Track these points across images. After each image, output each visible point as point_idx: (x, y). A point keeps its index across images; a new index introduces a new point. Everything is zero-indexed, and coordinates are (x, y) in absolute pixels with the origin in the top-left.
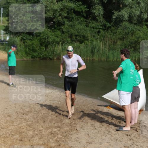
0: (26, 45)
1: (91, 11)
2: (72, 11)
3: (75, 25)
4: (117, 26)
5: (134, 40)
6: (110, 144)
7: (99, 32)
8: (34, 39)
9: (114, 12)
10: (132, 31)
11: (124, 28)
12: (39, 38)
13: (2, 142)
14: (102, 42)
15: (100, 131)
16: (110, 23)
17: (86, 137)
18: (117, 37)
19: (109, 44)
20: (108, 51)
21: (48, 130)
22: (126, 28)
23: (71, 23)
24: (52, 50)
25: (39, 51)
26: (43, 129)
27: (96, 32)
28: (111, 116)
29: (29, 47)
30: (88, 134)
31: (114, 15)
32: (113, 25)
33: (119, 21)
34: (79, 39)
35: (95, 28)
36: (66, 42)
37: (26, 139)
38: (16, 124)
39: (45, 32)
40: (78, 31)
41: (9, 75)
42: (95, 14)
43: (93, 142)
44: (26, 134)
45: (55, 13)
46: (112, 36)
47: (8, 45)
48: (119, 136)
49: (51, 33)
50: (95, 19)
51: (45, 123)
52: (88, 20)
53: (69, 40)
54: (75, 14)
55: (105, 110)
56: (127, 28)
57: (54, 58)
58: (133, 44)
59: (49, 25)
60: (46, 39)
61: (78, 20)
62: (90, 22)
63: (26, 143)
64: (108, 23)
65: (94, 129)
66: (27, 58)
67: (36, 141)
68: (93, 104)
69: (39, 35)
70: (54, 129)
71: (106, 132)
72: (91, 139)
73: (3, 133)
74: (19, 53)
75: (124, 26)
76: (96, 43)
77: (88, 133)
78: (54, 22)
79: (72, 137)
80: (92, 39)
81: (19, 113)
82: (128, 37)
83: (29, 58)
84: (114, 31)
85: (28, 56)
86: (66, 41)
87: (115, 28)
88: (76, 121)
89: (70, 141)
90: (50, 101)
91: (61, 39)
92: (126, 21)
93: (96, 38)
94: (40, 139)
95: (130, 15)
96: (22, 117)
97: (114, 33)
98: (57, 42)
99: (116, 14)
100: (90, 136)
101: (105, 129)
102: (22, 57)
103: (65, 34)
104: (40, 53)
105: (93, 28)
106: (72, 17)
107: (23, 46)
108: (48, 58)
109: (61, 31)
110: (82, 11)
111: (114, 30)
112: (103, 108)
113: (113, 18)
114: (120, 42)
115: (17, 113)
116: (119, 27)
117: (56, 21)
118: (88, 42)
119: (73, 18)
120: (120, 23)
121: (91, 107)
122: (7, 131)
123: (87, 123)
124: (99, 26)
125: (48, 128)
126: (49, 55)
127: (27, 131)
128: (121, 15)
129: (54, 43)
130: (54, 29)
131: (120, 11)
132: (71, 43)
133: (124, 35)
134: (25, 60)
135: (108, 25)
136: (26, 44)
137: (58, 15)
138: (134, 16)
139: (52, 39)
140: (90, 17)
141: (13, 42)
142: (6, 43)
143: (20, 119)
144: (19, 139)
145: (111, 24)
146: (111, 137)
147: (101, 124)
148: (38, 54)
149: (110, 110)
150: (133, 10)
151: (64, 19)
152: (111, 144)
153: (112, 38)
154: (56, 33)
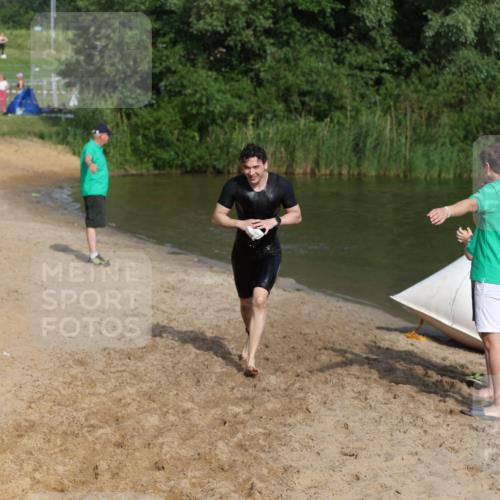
0: (137, 125)
1: (351, 11)
2: (290, 9)
3: (299, 59)
4: (439, 64)
5: (495, 109)
6: (419, 460)
7: (379, 82)
8: (162, 104)
9: (429, 14)
10: (489, 80)
11: (462, 70)
12: (177, 100)
13: (57, 450)
14: (389, 117)
15: (386, 414)
16: (415, 52)
17: (338, 436)
18: (441, 99)
19: (413, 122)
20: (411, 144)
21: (213, 412)
22: (470, 69)
23: (284, 49)
24: (222, 141)
25: (178, 144)
26: (193, 409)
27: (371, 82)
28: (423, 366)
29: (146, 132)
30: (346, 426)
31: (430, 27)
32: (426, 57)
33: (445, 46)
34: (313, 104)
35: (365, 67)
36: (269, 116)
37: (136, 439)
38: (103, 391)
39: (199, 82)
40: (310, 79)
41: (88, 225)
42: (364, 20)
43: (364, 452)
44: (138, 423)
45: (232, 19)
46: (422, 95)
47: (74, 123)
48: (451, 432)
49: (218, 85)
50: (364, 37)
51: (202, 386)
52: (342, 40)
53: (280, 107)
54: (298, 20)
55: (402, 343)
56: (472, 69)
57: (231, 169)
58: (494, 123)
59: (212, 58)
60: (201, 104)
61: (309, 40)
62: (350, 47)
63: (137, 454)
64: (411, 53)
65: (365, 408)
66: (139, 166)
67: (170, 447)
68: (362, 324)
69: (177, 90)
70: (230, 407)
71: (407, 419)
72: (357, 440)
73: (60, 420)
74: (112, 151)
75: (464, 61)
76: (370, 118)
77: (347, 421)
78: (228, 48)
79: (291, 434)
80: (355, 104)
81: (112, 352)
82: (475, 98)
83: (147, 168)
84: (429, 80)
85: (141, 160)
86: (268, 112)
87: (433, 68)
88: (306, 380)
89: (284, 448)
90: (219, 311)
91: (253, 106)
92: (470, 44)
93: (370, 103)
94: (184, 440)
95: (482, 26)
96: (124, 368)
97: (429, 87)
98: (239, 113)
99: (435, 22)
100: (352, 433)
101: (401, 409)
102: (121, 164)
103: (265, 87)
104: (184, 152)
105: (361, 68)
106: (287, 31)
107: (125, 127)
108: (211, 170)
109: (252, 78)
110: (322, 12)
111: (430, 75)
112: (394, 336)
113: (426, 37)
114: (449, 117)
115: (105, 354)
116: (444, 67)
117: (236, 46)
118: (342, 116)
119: (291, 35)
120: (449, 52)
121: (354, 334)
122: (75, 414)
123: (343, 386)
124: (377, 62)
125: (212, 404)
126: (213, 157)
127: (142, 413)
128: (453, 26)
129: (231, 119)
130: (228, 70)
131: (447, 13)
132: (288, 118)
133: (463, 92)
134: (133, 175)
135: (410, 58)
136: (134, 120)
137: (242, 23)
138: (494, 29)
139: (221, 107)
140: (350, 31)
141: (91, 114)
142: (67, 119)
143: (118, 371)
144: (114, 440)
145: (420, 56)
146: (423, 433)
147: (387, 392)
148: (177, 153)
149: (418, 345)
150: (494, 10)
151: (263, 38)
152: (422, 458)
153: (422, 102)
154: (236, 85)
